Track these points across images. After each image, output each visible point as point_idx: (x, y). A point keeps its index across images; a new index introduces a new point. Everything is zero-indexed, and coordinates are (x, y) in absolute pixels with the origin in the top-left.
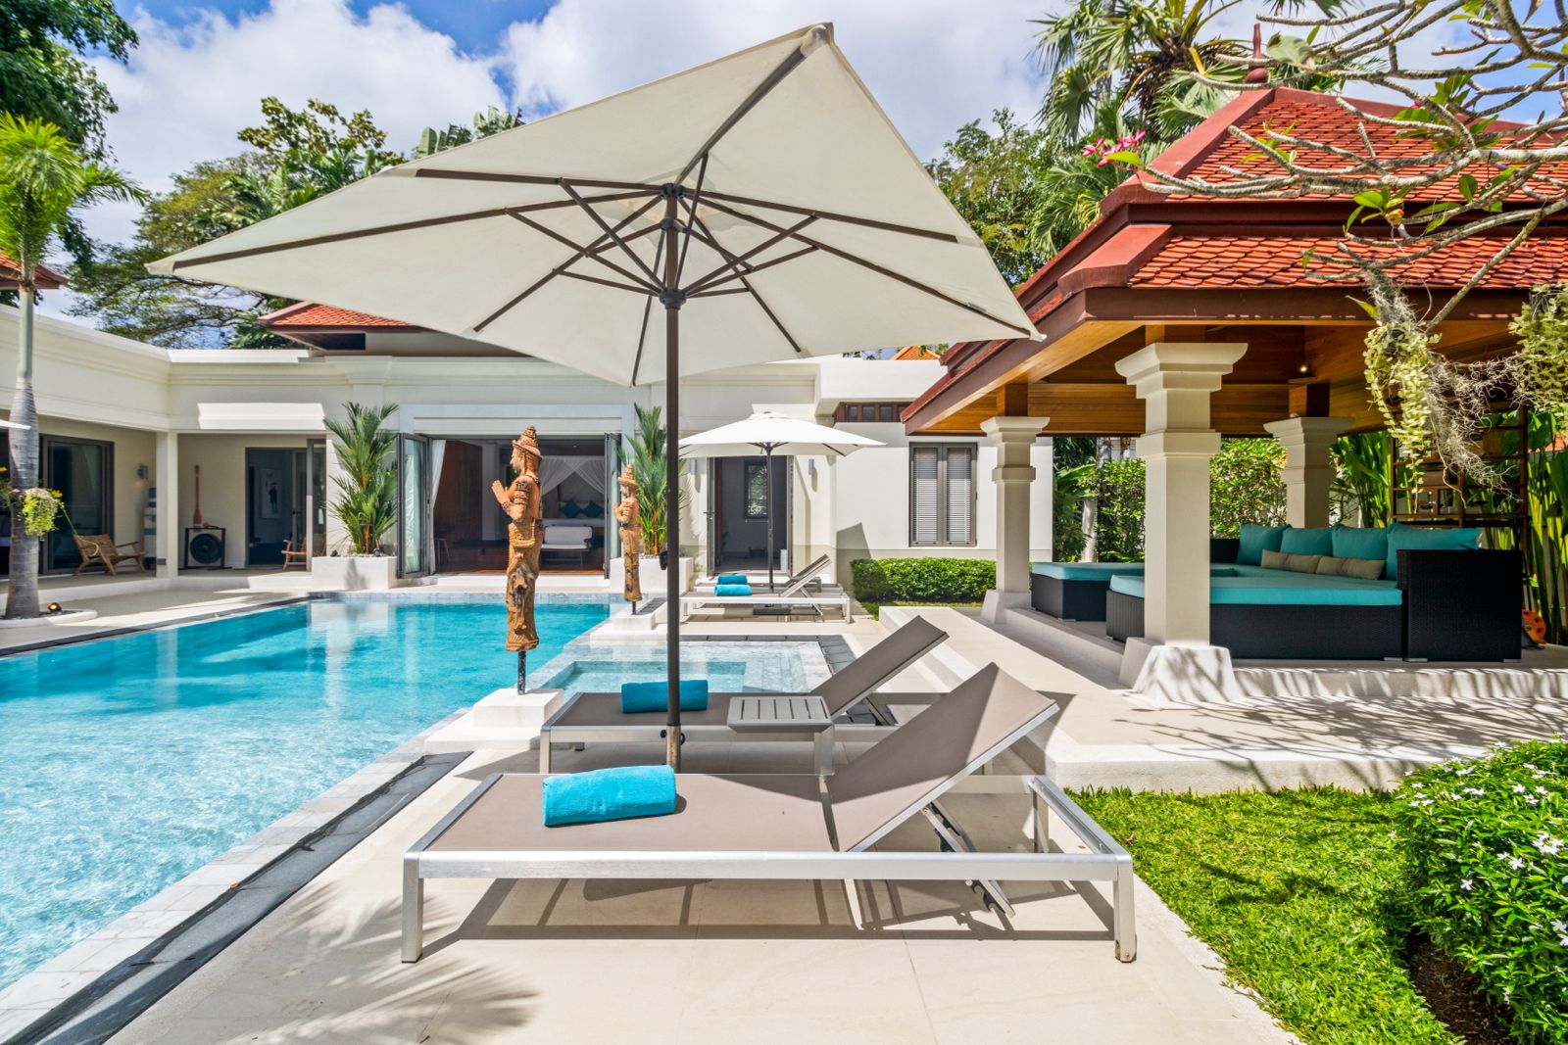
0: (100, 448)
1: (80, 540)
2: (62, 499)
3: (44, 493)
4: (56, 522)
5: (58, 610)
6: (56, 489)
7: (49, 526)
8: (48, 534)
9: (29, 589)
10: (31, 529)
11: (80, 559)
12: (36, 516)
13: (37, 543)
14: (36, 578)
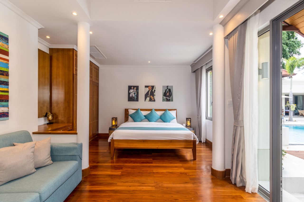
0: (303, 96)
1: (299, 111)
2: (296, 106)
3: (294, 105)
4: (295, 109)
5: (296, 121)
6: (295, 104)
7: (294, 109)
8: (294, 110)
9: (292, 118)
10: (292, 110)
11: (299, 114)
12: (292, 108)
13: (292, 112)
14: (292, 116)
